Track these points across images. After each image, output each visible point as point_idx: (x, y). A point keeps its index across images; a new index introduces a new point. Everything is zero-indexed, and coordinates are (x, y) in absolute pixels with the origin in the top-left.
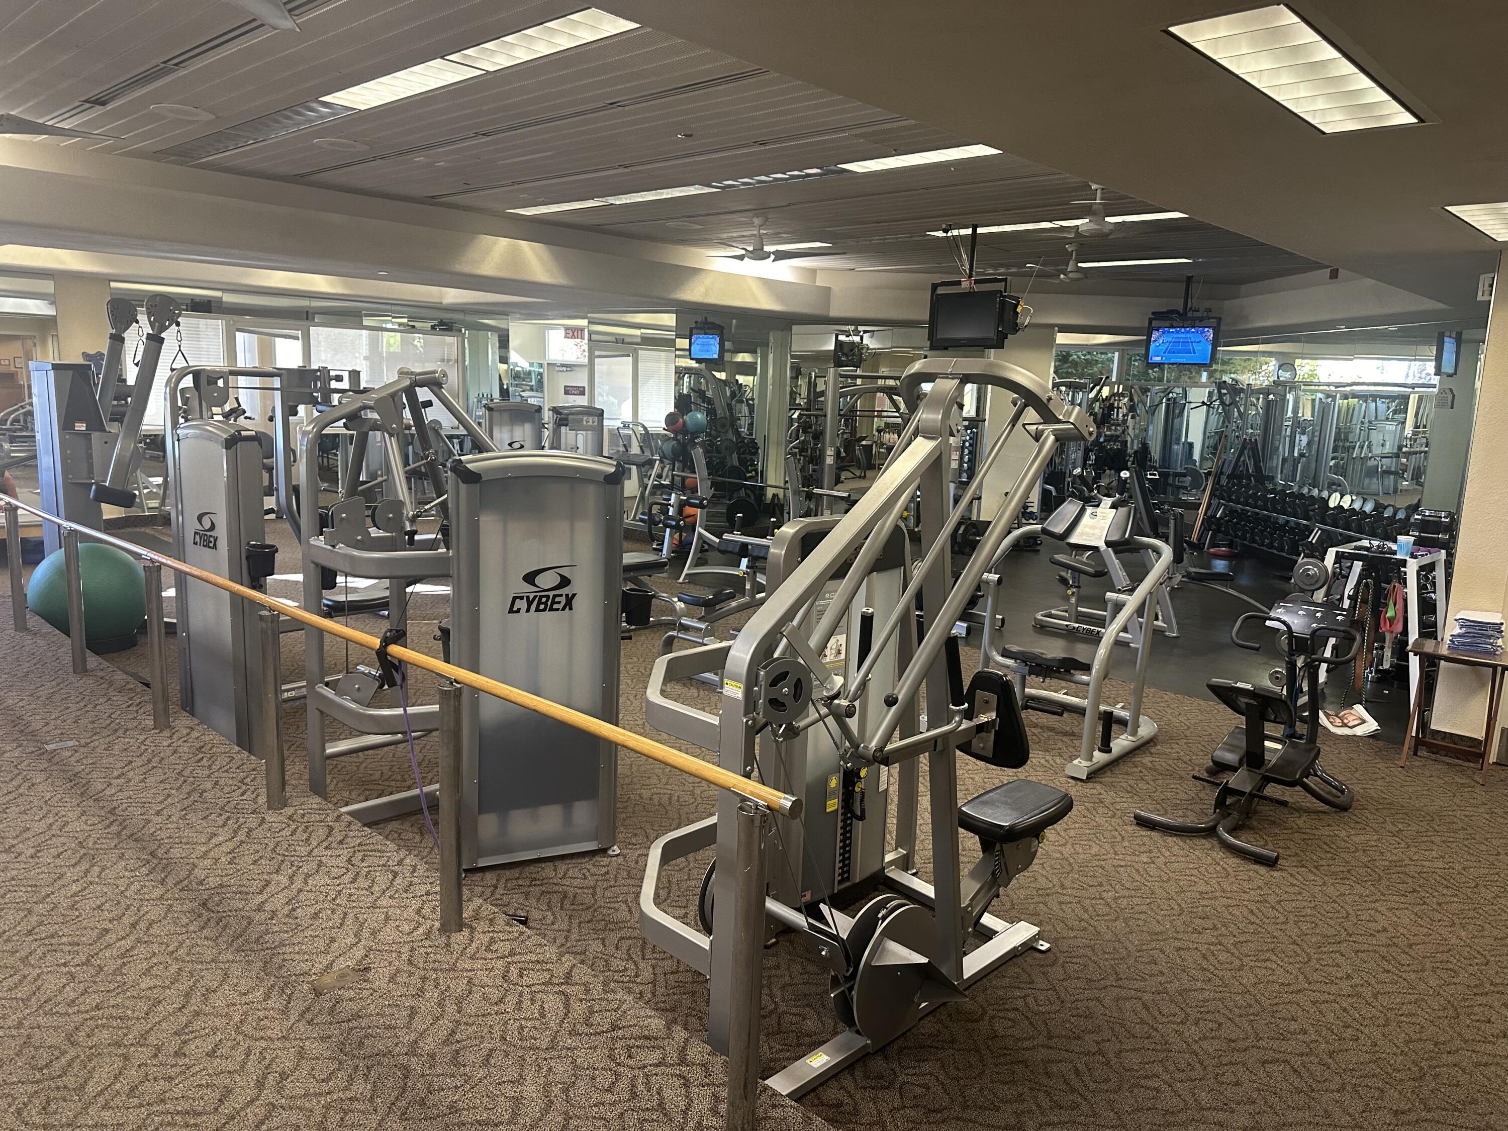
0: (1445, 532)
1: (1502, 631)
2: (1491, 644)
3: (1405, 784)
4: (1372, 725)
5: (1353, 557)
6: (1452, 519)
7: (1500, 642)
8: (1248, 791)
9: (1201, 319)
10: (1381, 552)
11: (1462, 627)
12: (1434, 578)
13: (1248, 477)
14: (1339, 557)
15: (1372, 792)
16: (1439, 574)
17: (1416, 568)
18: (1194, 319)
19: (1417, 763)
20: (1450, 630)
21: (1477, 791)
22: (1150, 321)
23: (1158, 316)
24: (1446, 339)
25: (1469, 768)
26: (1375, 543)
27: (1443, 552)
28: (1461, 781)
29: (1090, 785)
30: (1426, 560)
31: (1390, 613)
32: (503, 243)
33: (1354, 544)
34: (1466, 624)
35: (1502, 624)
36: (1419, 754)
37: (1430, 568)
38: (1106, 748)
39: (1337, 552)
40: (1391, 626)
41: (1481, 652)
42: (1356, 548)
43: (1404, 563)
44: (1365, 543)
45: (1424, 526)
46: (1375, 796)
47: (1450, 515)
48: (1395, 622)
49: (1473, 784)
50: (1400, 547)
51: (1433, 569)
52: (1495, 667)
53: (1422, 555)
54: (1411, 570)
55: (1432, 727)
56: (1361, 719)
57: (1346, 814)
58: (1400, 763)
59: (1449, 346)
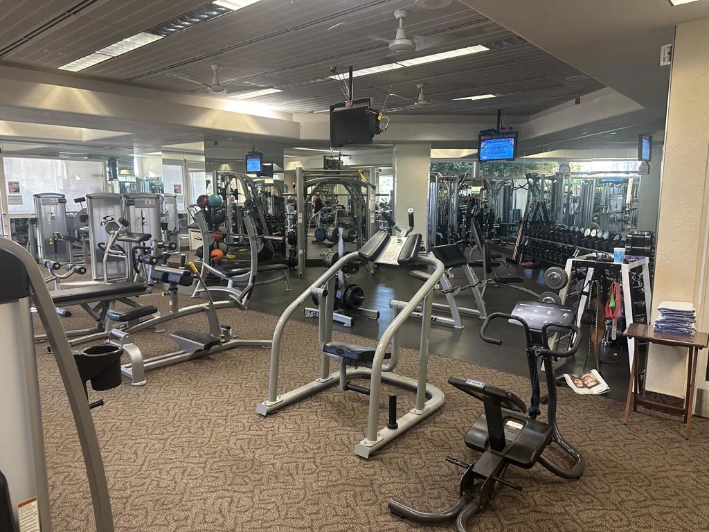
0: (647, 245)
1: (694, 317)
2: (687, 328)
3: (628, 442)
4: (603, 386)
5: (587, 265)
6: (652, 237)
7: (693, 326)
8: (488, 475)
9: (507, 133)
10: (603, 260)
11: (663, 315)
12: (642, 276)
13: (542, 223)
14: (575, 264)
15: (600, 454)
16: (645, 273)
17: (628, 271)
18: (503, 134)
19: (636, 420)
20: (655, 317)
21: (684, 445)
22: (480, 137)
23: (484, 133)
24: (644, 140)
25: (675, 421)
26: (600, 254)
27: (647, 258)
28: (670, 436)
29: (370, 464)
30: (636, 264)
31: (612, 304)
32: (59, 89)
33: (587, 255)
34: (666, 312)
35: (694, 311)
36: (638, 410)
37: (639, 269)
38: (393, 425)
39: (573, 261)
40: (613, 313)
41: (679, 334)
42: (588, 258)
43: (619, 267)
44: (594, 255)
45: (634, 241)
46: (604, 458)
47: (651, 233)
48: (616, 310)
49: (680, 438)
50: (616, 255)
51: (641, 271)
52: (691, 347)
53: (632, 261)
54: (625, 271)
55: (646, 389)
56: (596, 381)
57: (578, 482)
58: (623, 420)
59: (645, 144)
